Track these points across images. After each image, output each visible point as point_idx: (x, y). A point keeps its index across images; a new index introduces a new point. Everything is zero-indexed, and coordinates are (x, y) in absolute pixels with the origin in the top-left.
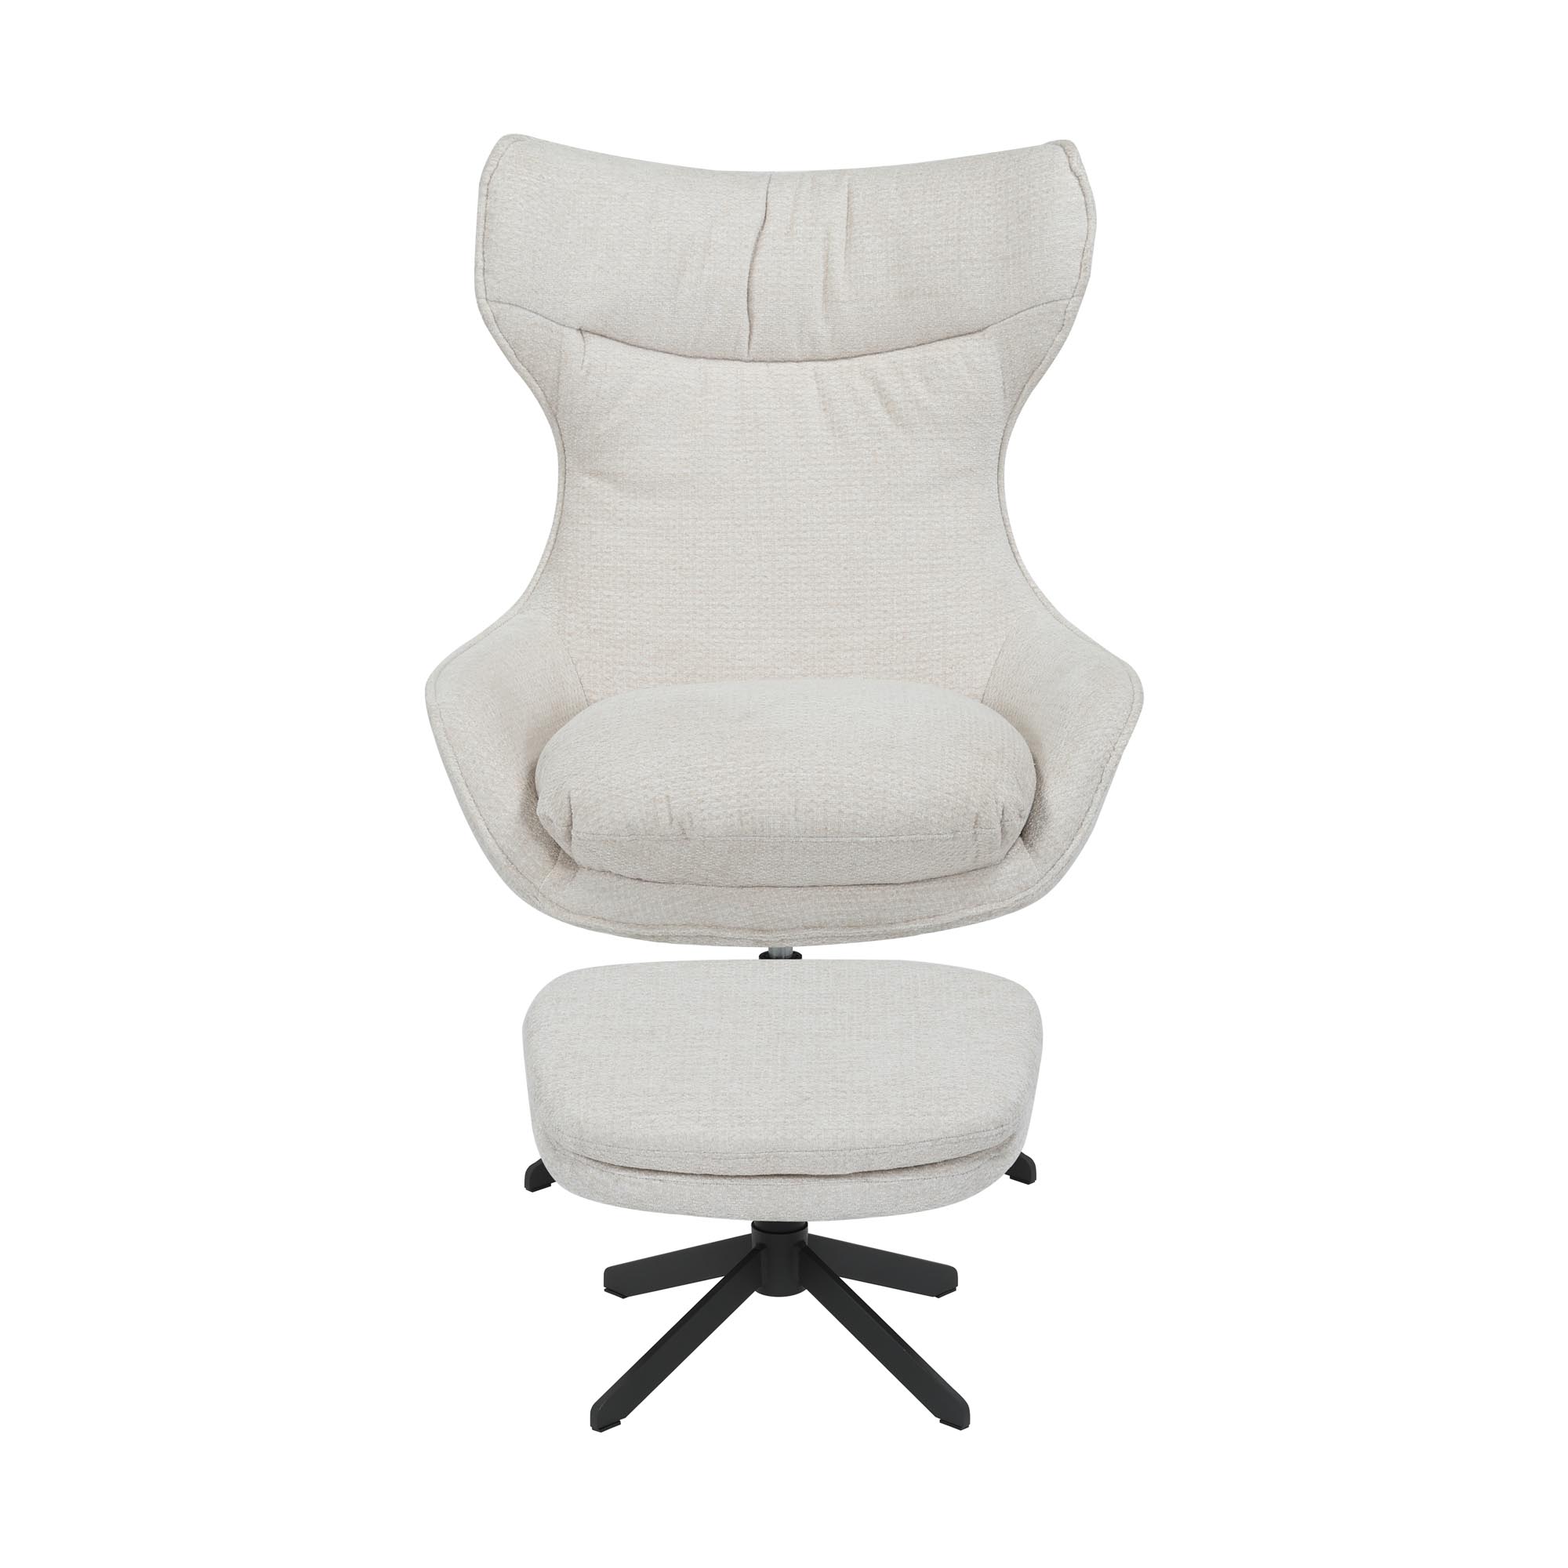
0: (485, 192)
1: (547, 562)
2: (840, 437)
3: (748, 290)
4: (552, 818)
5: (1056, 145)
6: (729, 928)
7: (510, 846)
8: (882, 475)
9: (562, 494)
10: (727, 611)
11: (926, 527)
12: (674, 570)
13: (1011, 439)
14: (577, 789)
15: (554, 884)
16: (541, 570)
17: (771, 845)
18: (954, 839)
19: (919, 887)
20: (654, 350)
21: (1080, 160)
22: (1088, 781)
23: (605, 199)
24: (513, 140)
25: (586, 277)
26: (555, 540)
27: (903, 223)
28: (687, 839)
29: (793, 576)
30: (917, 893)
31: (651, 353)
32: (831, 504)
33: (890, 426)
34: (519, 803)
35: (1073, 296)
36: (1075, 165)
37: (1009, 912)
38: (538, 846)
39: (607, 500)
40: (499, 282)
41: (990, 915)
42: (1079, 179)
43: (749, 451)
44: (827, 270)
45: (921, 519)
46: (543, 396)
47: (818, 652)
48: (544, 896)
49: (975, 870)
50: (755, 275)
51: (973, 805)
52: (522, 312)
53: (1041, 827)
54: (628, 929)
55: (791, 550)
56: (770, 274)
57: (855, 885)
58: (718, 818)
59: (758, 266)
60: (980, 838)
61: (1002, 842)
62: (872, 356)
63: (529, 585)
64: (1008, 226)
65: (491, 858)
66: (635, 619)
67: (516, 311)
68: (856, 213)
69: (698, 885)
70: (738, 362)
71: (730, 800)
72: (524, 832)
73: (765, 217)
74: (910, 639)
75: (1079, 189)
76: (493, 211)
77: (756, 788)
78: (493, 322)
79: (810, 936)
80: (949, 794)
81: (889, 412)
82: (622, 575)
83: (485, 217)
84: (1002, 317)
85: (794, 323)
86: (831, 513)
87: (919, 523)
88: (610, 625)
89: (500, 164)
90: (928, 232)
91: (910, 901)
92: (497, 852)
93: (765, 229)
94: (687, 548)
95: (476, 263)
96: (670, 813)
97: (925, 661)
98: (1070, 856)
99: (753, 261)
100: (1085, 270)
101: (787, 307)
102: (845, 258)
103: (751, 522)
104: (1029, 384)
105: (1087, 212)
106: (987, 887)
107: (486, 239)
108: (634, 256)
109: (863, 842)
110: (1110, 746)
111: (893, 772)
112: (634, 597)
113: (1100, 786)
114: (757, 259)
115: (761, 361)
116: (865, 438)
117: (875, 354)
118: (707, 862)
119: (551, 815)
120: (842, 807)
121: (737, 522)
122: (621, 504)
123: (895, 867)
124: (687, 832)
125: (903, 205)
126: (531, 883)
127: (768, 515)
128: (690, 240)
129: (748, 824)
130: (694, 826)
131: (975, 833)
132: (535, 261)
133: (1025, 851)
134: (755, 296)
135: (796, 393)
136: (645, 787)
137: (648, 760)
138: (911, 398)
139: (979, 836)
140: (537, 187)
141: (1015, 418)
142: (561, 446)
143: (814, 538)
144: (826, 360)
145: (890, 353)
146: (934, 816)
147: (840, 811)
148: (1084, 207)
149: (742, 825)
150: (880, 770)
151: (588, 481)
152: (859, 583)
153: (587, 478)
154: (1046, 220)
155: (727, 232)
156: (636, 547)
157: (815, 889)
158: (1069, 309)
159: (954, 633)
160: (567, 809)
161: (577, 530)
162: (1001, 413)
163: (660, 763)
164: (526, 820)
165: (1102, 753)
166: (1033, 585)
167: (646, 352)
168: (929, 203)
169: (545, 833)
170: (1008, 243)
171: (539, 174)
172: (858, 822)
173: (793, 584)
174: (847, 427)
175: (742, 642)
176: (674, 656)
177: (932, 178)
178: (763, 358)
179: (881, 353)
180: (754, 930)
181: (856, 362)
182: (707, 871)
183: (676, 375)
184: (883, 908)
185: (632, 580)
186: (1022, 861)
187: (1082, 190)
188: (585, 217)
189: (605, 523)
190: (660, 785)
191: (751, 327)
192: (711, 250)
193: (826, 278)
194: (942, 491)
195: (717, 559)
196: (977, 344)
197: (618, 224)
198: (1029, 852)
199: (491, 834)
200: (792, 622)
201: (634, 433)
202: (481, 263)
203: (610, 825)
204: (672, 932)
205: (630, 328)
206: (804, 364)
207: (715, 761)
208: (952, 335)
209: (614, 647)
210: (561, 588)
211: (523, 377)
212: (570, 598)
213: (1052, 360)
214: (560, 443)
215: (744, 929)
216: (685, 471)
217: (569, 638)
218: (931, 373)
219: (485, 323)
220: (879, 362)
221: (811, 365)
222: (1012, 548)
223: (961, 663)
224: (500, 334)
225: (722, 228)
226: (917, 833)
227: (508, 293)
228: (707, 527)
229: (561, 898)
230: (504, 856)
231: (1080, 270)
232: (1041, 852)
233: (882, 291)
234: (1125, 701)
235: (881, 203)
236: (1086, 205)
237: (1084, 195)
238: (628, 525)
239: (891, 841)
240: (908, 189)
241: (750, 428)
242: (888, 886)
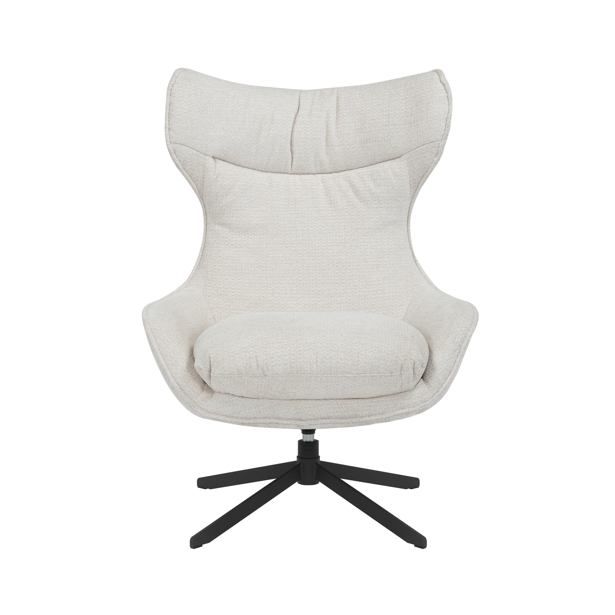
0: (169, 93)
1: (198, 265)
2: (334, 207)
3: (291, 140)
4: (201, 368)
5: (434, 71)
6: (285, 419)
7: (182, 382)
8: (353, 224)
9: (205, 234)
10: (282, 286)
11: (374, 247)
12: (257, 267)
13: (413, 208)
14: (213, 354)
15: (202, 400)
16: (195, 269)
17: (305, 378)
18: (391, 376)
19: (375, 400)
20: (248, 168)
21: (445, 77)
22: (454, 352)
23: (225, 98)
24: (182, 70)
25: (216, 132)
26: (202, 255)
27: (363, 109)
28: (265, 376)
29: (313, 270)
30: (374, 403)
31: (246, 169)
32: (330, 237)
33: (358, 202)
34: (186, 362)
35: (442, 139)
36: (442, 79)
37: (417, 413)
38: (195, 382)
39: (226, 236)
40: (176, 134)
41: (408, 414)
42: (444, 86)
43: (292, 214)
44: (327, 132)
45: (372, 244)
46: (196, 189)
47: (325, 304)
48: (198, 406)
49: (401, 392)
50: (294, 133)
51: (400, 360)
52: (186, 148)
53: (431, 373)
54: (237, 420)
55: (311, 258)
56: (301, 133)
57: (344, 399)
58: (280, 365)
59: (295, 130)
60: (403, 376)
61: (414, 379)
62: (348, 171)
63: (190, 276)
64: (411, 108)
65: (173, 389)
66: (239, 289)
67: (184, 147)
68: (341, 105)
69: (271, 399)
70: (286, 174)
71: (285, 357)
72: (189, 376)
73: (299, 108)
74: (367, 298)
75: (444, 90)
76: (173, 102)
77: (298, 351)
78: (173, 153)
79: (323, 422)
80: (389, 355)
81: (357, 196)
82: (233, 270)
83: (170, 105)
84: (409, 150)
85: (313, 156)
86: (330, 241)
87: (371, 246)
88: (227, 292)
89: (176, 81)
90: (374, 113)
91: (370, 406)
92: (175, 385)
93: (299, 113)
94: (263, 257)
95: (165, 126)
96: (257, 364)
97: (374, 308)
98: (446, 386)
99: (293, 127)
100: (448, 127)
101: (309, 148)
102: (336, 126)
103: (293, 246)
104: (422, 181)
105: (448, 101)
106: (407, 400)
107: (170, 115)
108: (238, 124)
109: (348, 377)
110: (464, 336)
111: (362, 344)
112: (239, 279)
113: (459, 354)
114: (295, 126)
115: (297, 174)
116: (346, 207)
117: (350, 170)
118: (274, 387)
119: (201, 366)
120: (339, 360)
121: (286, 246)
122: (233, 238)
123: (363, 389)
124: (265, 372)
125: (362, 101)
126: (192, 399)
127: (301, 242)
128: (264, 117)
129: (294, 368)
130: (268, 369)
131: (401, 373)
132: (193, 124)
133: (424, 384)
134: (294, 143)
135: (313, 188)
136: (245, 352)
137: (247, 340)
138: (367, 189)
139: (403, 375)
140: (193, 91)
141: (415, 198)
142: (205, 212)
143: (322, 253)
144: (327, 173)
145: (357, 170)
146: (382, 364)
147: (338, 362)
148: (447, 98)
149: (291, 368)
150: (356, 343)
151: (217, 228)
152: (343, 273)
153: (217, 226)
154: (429, 104)
155: (281, 114)
156: (240, 257)
157: (326, 401)
158: (440, 145)
159: (388, 295)
160: (209, 363)
161: (212, 250)
162: (408, 195)
163: (252, 341)
164: (190, 370)
165: (460, 339)
166: (424, 275)
167: (244, 169)
168: (375, 100)
169: (198, 376)
170: (411, 116)
171: (194, 85)
172: (346, 367)
173: (313, 273)
174: (337, 202)
175: (289, 300)
176: (257, 306)
177: (375, 89)
178: (298, 172)
179: (353, 169)
180: (296, 420)
181: (341, 174)
182: (275, 391)
183: (258, 179)
184: (358, 409)
185: (238, 272)
186: (423, 388)
187: (446, 91)
188: (216, 105)
189: (225, 246)
190: (252, 351)
191: (292, 158)
192: (274, 122)
193: (327, 135)
194: (382, 231)
195: (277, 262)
196: (397, 163)
197: (231, 109)
198: (426, 385)
199: (173, 377)
200: (312, 291)
201: (239, 205)
202: (168, 125)
203: (229, 370)
204: (259, 421)
205: (237, 157)
206: (317, 175)
207: (279, 340)
208: (386, 160)
209: (230, 302)
210: (205, 276)
211: (187, 179)
212: (209, 280)
213: (432, 170)
214: (204, 210)
215: (292, 419)
216: (262, 222)
217: (208, 298)
218: (376, 177)
219: (170, 153)
220: (352, 173)
221: (320, 176)
222: (414, 258)
223: (391, 309)
224: (177, 158)
225: (279, 112)
226: (374, 373)
227: (180, 139)
228: (272, 248)
229: (206, 406)
230: (179, 387)
231: (445, 127)
232: (432, 385)
233: (353, 141)
234: (470, 316)
235: (352, 100)
236: (448, 97)
237: (447, 93)
238: (236, 247)
239: (362, 376)
240: (365, 94)
241: (292, 203)
242: (360, 400)
